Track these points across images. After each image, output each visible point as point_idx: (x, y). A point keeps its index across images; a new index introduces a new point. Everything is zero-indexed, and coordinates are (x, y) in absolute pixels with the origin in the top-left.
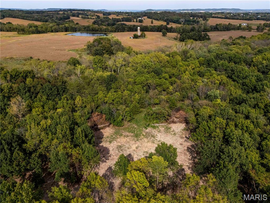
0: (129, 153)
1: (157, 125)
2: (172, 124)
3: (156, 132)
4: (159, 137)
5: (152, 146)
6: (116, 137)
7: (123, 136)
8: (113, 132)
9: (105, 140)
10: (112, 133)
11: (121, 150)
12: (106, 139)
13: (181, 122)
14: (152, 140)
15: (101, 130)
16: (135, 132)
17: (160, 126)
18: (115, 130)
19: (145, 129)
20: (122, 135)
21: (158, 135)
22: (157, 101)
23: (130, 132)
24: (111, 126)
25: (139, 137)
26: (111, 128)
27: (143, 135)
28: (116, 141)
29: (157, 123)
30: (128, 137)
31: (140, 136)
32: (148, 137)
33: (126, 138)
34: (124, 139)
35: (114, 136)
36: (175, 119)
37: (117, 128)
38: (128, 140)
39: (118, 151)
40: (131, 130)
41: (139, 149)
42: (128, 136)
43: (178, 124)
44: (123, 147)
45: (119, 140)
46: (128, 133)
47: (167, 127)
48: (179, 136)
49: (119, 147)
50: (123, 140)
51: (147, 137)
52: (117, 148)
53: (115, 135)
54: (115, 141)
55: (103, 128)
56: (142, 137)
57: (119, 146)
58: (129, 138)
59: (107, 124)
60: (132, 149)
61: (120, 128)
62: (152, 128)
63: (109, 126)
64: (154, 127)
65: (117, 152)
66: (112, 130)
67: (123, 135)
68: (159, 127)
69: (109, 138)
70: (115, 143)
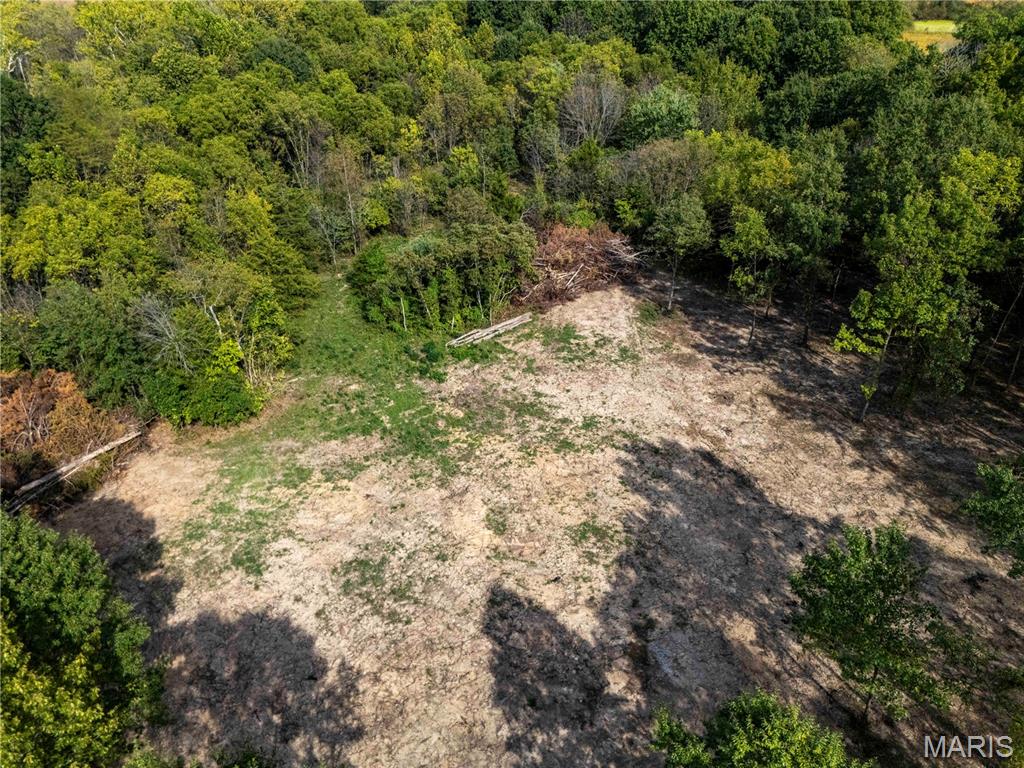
0: (477, 593)
1: (481, 335)
2: (556, 310)
3: (513, 374)
4: (563, 398)
6: (268, 508)
7: (317, 475)
8: (212, 477)
9: (190, 561)
10: (202, 485)
11: (399, 594)
12: (186, 552)
13: (589, 287)
14: (542, 429)
15: (106, 492)
16: (376, 420)
17: (503, 339)
18: (213, 457)
20: (303, 474)
22: (377, 214)
23: (347, 431)
24: (163, 433)
25: (445, 445)
26: (178, 454)
27: (454, 422)
28: (290, 534)
30: (362, 468)
31: (438, 432)
32: (499, 426)
33: (351, 485)
34: (337, 501)
35: (243, 506)
36: (559, 276)
37: (220, 435)
38: (382, 492)
39: (377, 611)
40: (341, 421)
42: (354, 469)
43: (584, 298)
44: (384, 560)
45: (305, 519)
46: (333, 443)
47: (548, 333)
49: (354, 576)
50: (343, 510)
51: (488, 428)
52: (347, 588)
53: (245, 492)
54: (284, 542)
55: (100, 472)
56: (459, 434)
57: (348, 566)
58: (374, 472)
59: (127, 431)
60: (469, 551)
61: (244, 427)
62: (466, 362)
63: (142, 445)
64: (481, 355)
65: (373, 625)
66: (188, 466)
67: (311, 472)
69: (215, 533)
70: (299, 554)
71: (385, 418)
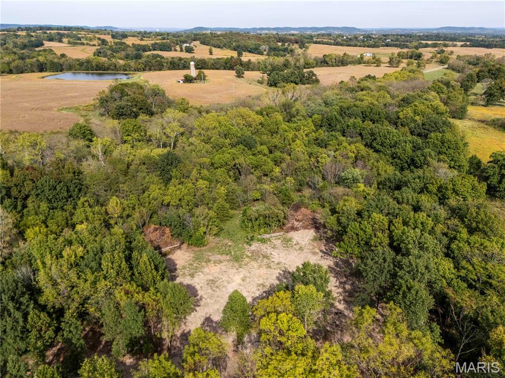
0: (232, 290)
1: (267, 236)
2: (291, 233)
3: (268, 248)
4: (277, 256)
5: (269, 273)
6: (200, 266)
7: (212, 262)
8: (191, 258)
9: (181, 273)
10: (188, 259)
11: (217, 287)
12: (181, 271)
13: (305, 228)
14: (266, 262)
15: (169, 256)
16: (231, 253)
17: (273, 238)
18: (193, 253)
19: (248, 246)
21: (273, 253)
22: (257, 195)
23: (223, 254)
24: (185, 246)
25: (242, 261)
26: (186, 251)
27: (248, 257)
28: (202, 272)
29: (265, 232)
30: (222, 262)
31: (243, 258)
32: (258, 260)
33: (218, 265)
34: (214, 268)
35: (195, 265)
36: (296, 223)
37: (196, 249)
38: (224, 268)
39: (211, 289)
40: (223, 251)
41: (248, 282)
42: (221, 262)
43: (302, 231)
44: (217, 281)
45: (206, 270)
46: (219, 256)
47: (284, 239)
48: (309, 251)
49: (210, 282)
50: (214, 270)
51: (255, 260)
52: (208, 284)
53: (196, 262)
54: (200, 273)
55: (170, 252)
56: (247, 259)
57: (210, 280)
58: (224, 264)
59: (177, 244)
60: (234, 283)
61: (202, 248)
62: (259, 242)
63: (179, 248)
64: (263, 241)
65: (210, 291)
66: (187, 254)
67: (211, 261)
68: (272, 240)
69: (188, 269)
70: (202, 276)
71: (233, 252)
